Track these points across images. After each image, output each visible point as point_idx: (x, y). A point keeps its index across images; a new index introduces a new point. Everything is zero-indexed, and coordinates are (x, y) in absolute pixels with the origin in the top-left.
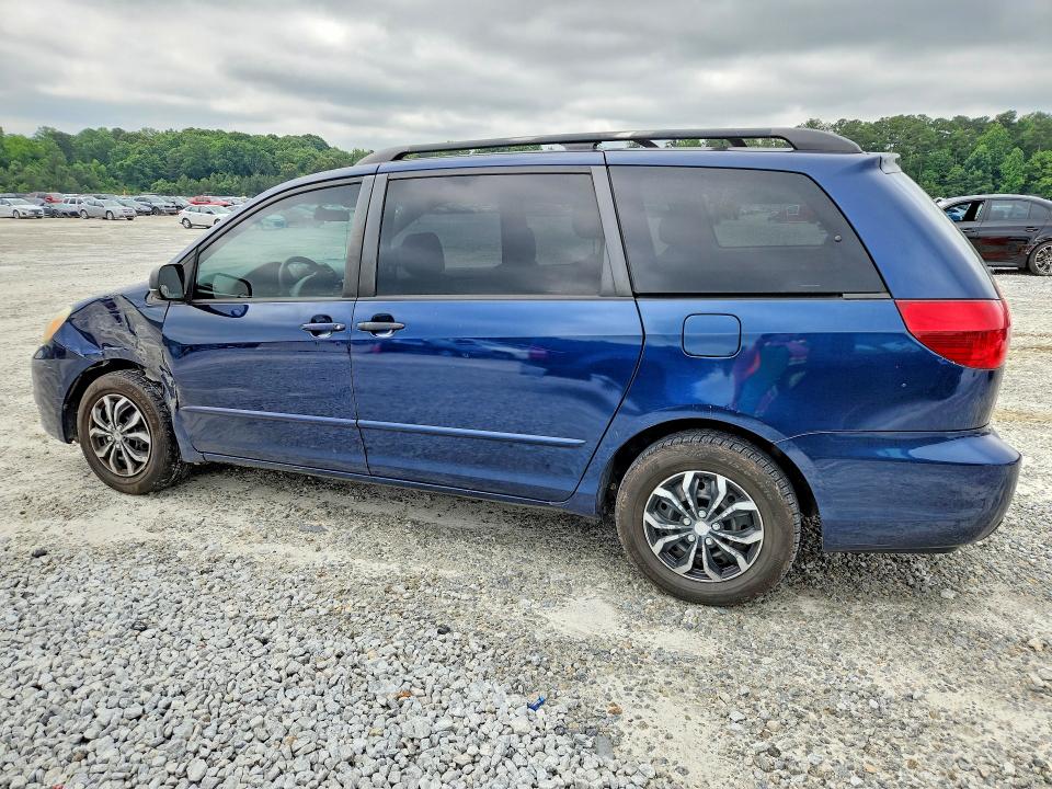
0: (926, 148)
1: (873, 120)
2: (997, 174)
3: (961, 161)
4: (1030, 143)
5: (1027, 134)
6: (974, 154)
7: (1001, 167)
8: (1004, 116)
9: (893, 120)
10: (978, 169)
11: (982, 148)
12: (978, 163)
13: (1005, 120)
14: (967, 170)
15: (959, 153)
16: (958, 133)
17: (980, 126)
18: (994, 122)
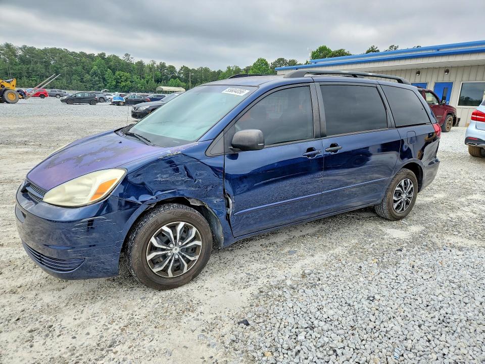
0: (71, 65)
1: (42, 48)
2: (104, 79)
3: (88, 73)
4: (114, 67)
5: (112, 63)
6: (93, 70)
7: (105, 76)
8: (101, 54)
9: (52, 49)
10: (96, 76)
11: (95, 67)
12: (95, 73)
13: (102, 56)
14: (92, 76)
15: (86, 69)
16: (84, 59)
17: (91, 57)
18: (97, 56)
